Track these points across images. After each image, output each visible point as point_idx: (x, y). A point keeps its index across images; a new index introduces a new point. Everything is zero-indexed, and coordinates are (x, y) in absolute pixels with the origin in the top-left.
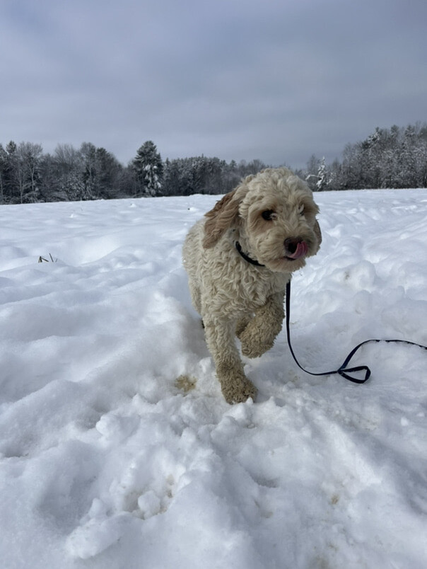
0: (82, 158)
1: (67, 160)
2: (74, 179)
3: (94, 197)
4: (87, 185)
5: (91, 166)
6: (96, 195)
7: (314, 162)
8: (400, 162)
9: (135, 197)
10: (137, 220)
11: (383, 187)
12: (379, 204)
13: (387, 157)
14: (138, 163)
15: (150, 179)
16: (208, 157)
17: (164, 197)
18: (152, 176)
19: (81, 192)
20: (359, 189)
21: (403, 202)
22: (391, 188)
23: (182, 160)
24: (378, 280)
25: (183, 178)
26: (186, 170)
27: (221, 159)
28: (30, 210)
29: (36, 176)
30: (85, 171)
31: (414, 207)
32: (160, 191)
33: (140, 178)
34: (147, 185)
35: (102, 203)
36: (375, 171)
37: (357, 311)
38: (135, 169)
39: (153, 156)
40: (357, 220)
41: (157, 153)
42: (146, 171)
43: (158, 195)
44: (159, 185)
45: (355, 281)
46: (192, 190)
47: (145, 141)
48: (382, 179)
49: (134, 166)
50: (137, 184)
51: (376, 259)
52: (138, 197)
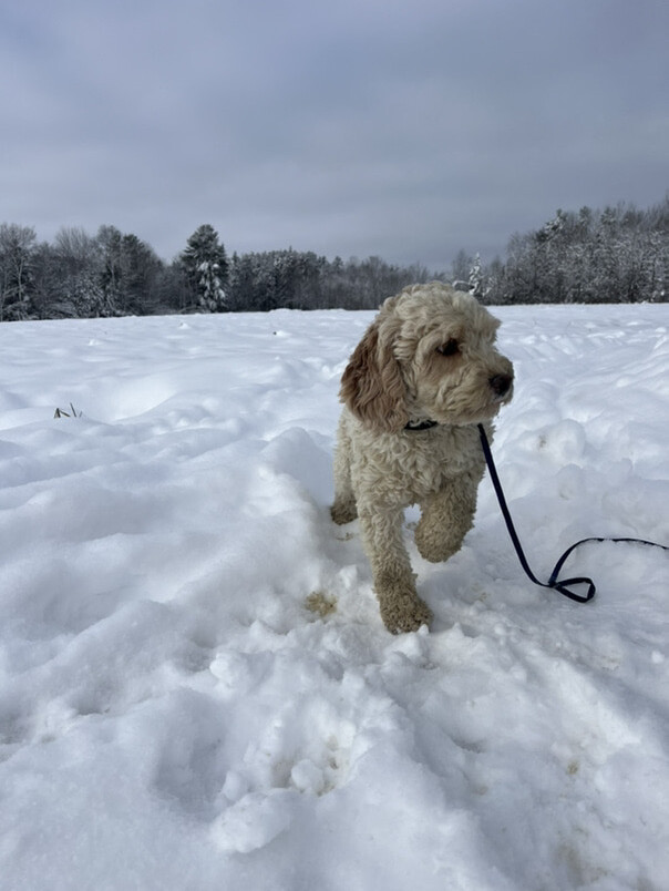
0: (100, 251)
1: (75, 253)
2: (87, 284)
3: (118, 312)
4: (107, 292)
5: (114, 262)
6: (122, 309)
7: (462, 262)
8: (594, 264)
9: (183, 313)
10: (194, 350)
11: (569, 302)
12: (567, 329)
13: (574, 254)
14: (188, 259)
15: (208, 284)
16: (298, 251)
17: (230, 314)
18: (211, 279)
19: (98, 304)
20: (533, 303)
21: (602, 326)
22: (580, 302)
23: (258, 255)
24: (588, 449)
25: (260, 284)
26: (264, 271)
27: (319, 255)
28: (17, 331)
29: (25, 277)
30: (105, 271)
31: (620, 334)
32: (223, 304)
33: (192, 282)
34: (203, 293)
35: (132, 322)
36: (556, 276)
37: (562, 496)
38: (184, 269)
39: (213, 248)
40: (541, 355)
41: (219, 244)
42: (202, 272)
43: (221, 309)
44: (222, 294)
45: (555, 448)
46: (274, 301)
47: (200, 225)
48: (567, 289)
49: (183, 264)
50: (187, 291)
51: (583, 417)
52: (188, 312)
